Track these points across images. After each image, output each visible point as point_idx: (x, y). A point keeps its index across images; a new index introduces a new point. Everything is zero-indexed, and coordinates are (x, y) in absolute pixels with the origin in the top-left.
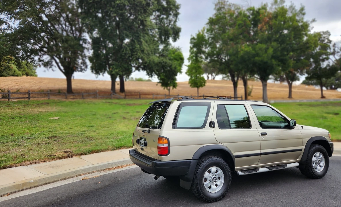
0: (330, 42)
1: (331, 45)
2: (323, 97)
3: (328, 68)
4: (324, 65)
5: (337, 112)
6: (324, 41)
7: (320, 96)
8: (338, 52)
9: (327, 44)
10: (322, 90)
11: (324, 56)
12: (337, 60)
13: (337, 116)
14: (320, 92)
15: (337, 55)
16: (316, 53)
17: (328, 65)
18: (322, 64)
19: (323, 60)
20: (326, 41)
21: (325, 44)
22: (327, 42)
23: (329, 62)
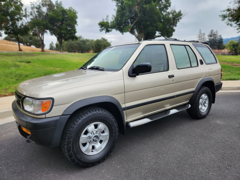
0: (22, 5)
1: (23, 8)
2: (20, 50)
3: (22, 27)
4: (19, 24)
5: (29, 61)
6: (17, 3)
7: (18, 49)
8: (29, 16)
9: (20, 7)
10: (19, 45)
11: (18, 16)
12: (28, 22)
13: (29, 64)
14: (18, 46)
15: (28, 18)
16: (11, 12)
17: (22, 25)
18: (17, 23)
19: (18, 20)
20: (19, 3)
21: (18, 5)
22: (20, 5)
23: (23, 22)
